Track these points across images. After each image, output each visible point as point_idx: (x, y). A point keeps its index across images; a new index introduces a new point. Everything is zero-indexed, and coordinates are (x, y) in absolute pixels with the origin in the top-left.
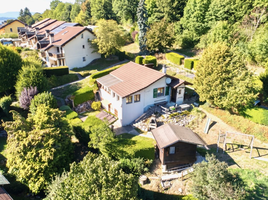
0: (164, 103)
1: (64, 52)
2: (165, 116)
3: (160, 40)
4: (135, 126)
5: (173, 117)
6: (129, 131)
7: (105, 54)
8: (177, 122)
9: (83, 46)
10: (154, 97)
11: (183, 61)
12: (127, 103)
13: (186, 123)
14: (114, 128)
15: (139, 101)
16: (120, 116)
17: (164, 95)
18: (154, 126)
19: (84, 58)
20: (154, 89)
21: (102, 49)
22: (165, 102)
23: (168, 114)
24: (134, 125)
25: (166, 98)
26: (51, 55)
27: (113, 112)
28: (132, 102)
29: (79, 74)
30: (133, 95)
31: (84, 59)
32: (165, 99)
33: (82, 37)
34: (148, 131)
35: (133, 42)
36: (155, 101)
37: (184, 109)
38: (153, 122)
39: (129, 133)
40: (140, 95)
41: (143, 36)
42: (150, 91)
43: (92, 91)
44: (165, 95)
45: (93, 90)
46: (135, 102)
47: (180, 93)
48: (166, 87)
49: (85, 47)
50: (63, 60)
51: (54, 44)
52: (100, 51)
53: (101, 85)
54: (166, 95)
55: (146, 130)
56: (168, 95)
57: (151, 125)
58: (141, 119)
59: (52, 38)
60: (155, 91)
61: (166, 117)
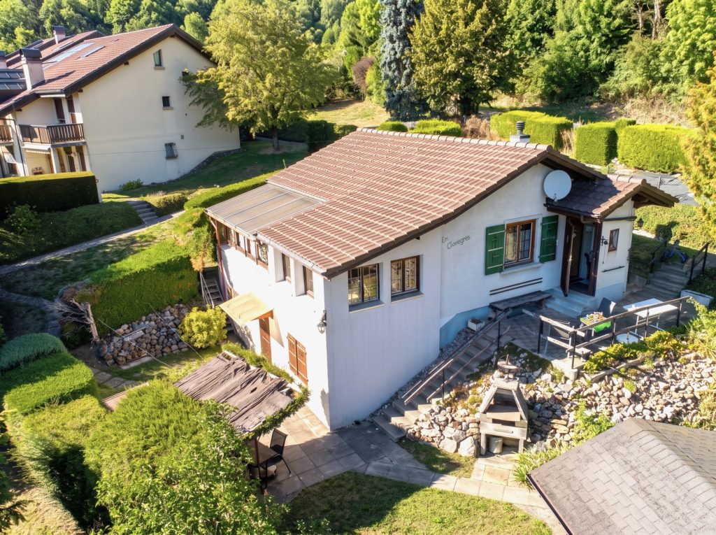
0: (537, 299)
1: (79, 119)
2: (564, 366)
3: (468, 62)
4: (399, 430)
5: (606, 368)
6: (368, 456)
7: (252, 122)
8: (635, 399)
9: (166, 101)
10: (488, 272)
11: (566, 135)
12: (353, 306)
13: (684, 400)
14: (289, 442)
15: (417, 291)
16: (317, 379)
17: (532, 261)
18: (512, 424)
19: (170, 146)
20: (489, 230)
21: (236, 104)
22: (539, 293)
23: (579, 356)
24: (395, 420)
25: (545, 275)
26: (28, 132)
27: (280, 358)
28: (376, 300)
29: (146, 202)
30: (385, 261)
31: (171, 152)
32: (539, 280)
33: (159, 65)
34: (479, 454)
35: (360, 98)
36: (493, 292)
37: (648, 327)
38: (503, 402)
39: (371, 470)
40: (417, 259)
41: (398, 55)
42: (467, 238)
43: (185, 263)
44: (536, 259)
45: (189, 258)
46: (394, 297)
47: (613, 248)
48: (545, 219)
49: (172, 102)
50: (80, 150)
51: (39, 89)
52: (231, 114)
53: (227, 230)
54: (542, 260)
55: (467, 448)
56: (553, 258)
57: (495, 421)
58: (430, 388)
59: (36, 66)
60: (494, 236)
61: (570, 374)
